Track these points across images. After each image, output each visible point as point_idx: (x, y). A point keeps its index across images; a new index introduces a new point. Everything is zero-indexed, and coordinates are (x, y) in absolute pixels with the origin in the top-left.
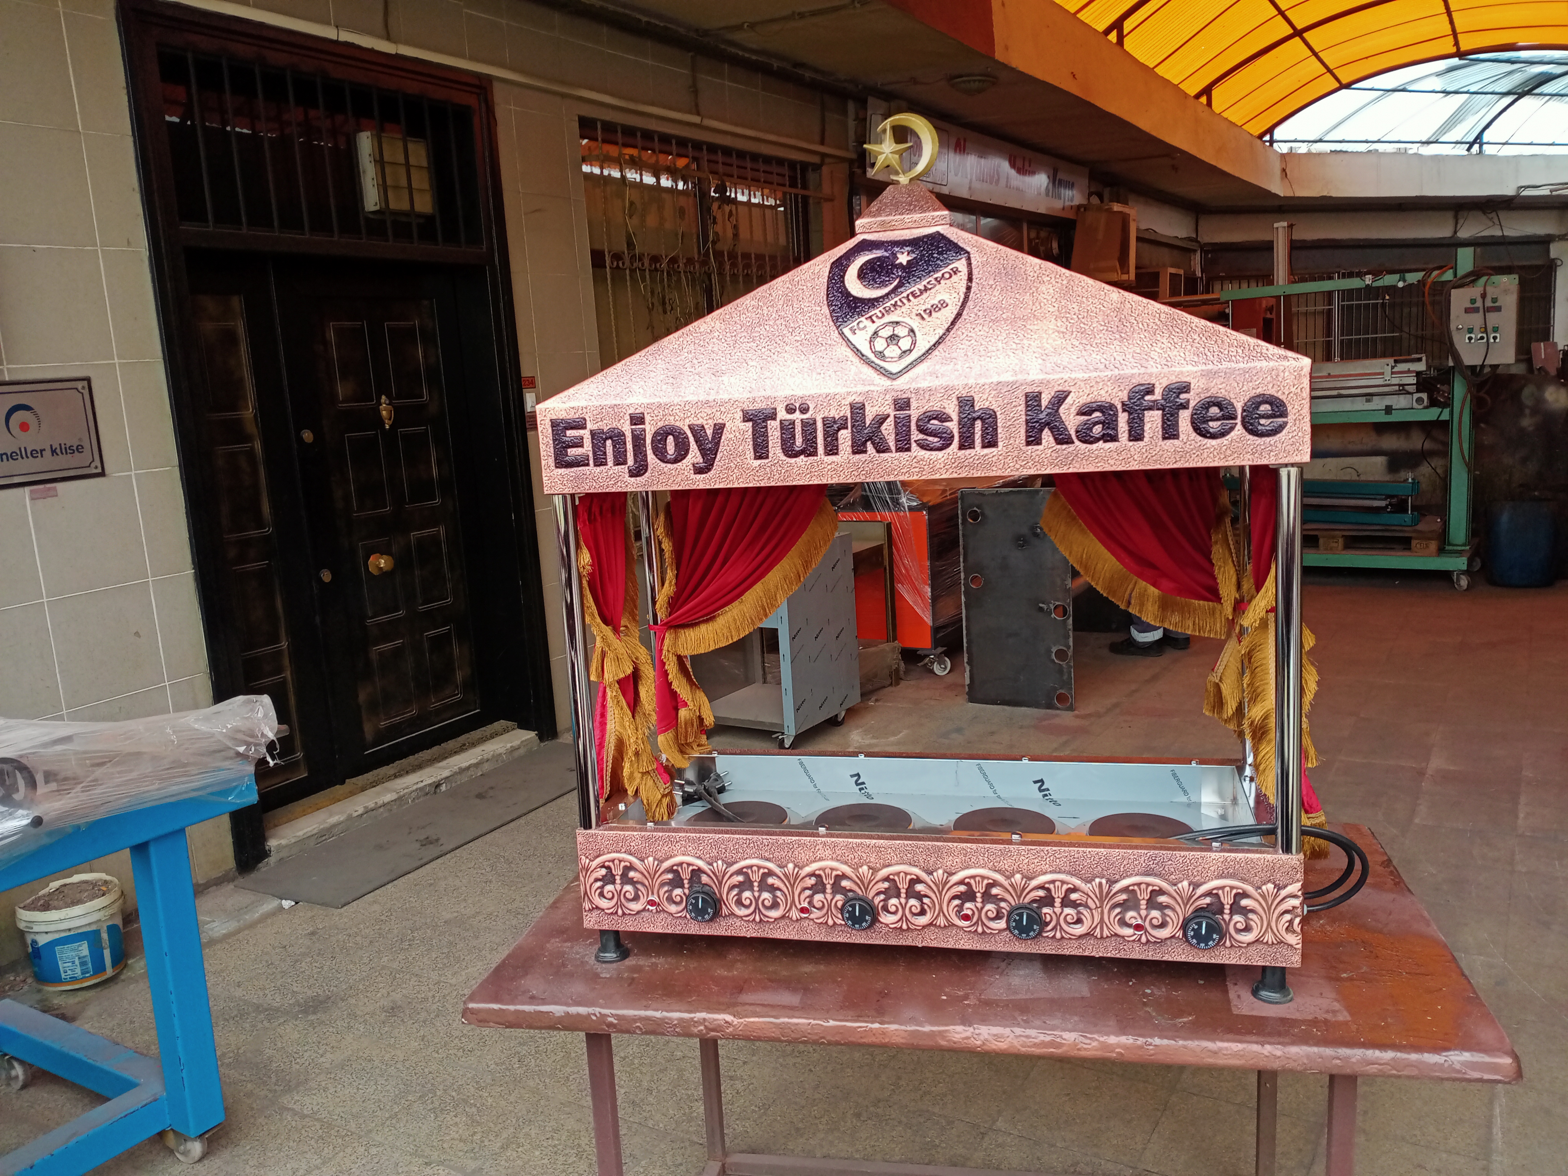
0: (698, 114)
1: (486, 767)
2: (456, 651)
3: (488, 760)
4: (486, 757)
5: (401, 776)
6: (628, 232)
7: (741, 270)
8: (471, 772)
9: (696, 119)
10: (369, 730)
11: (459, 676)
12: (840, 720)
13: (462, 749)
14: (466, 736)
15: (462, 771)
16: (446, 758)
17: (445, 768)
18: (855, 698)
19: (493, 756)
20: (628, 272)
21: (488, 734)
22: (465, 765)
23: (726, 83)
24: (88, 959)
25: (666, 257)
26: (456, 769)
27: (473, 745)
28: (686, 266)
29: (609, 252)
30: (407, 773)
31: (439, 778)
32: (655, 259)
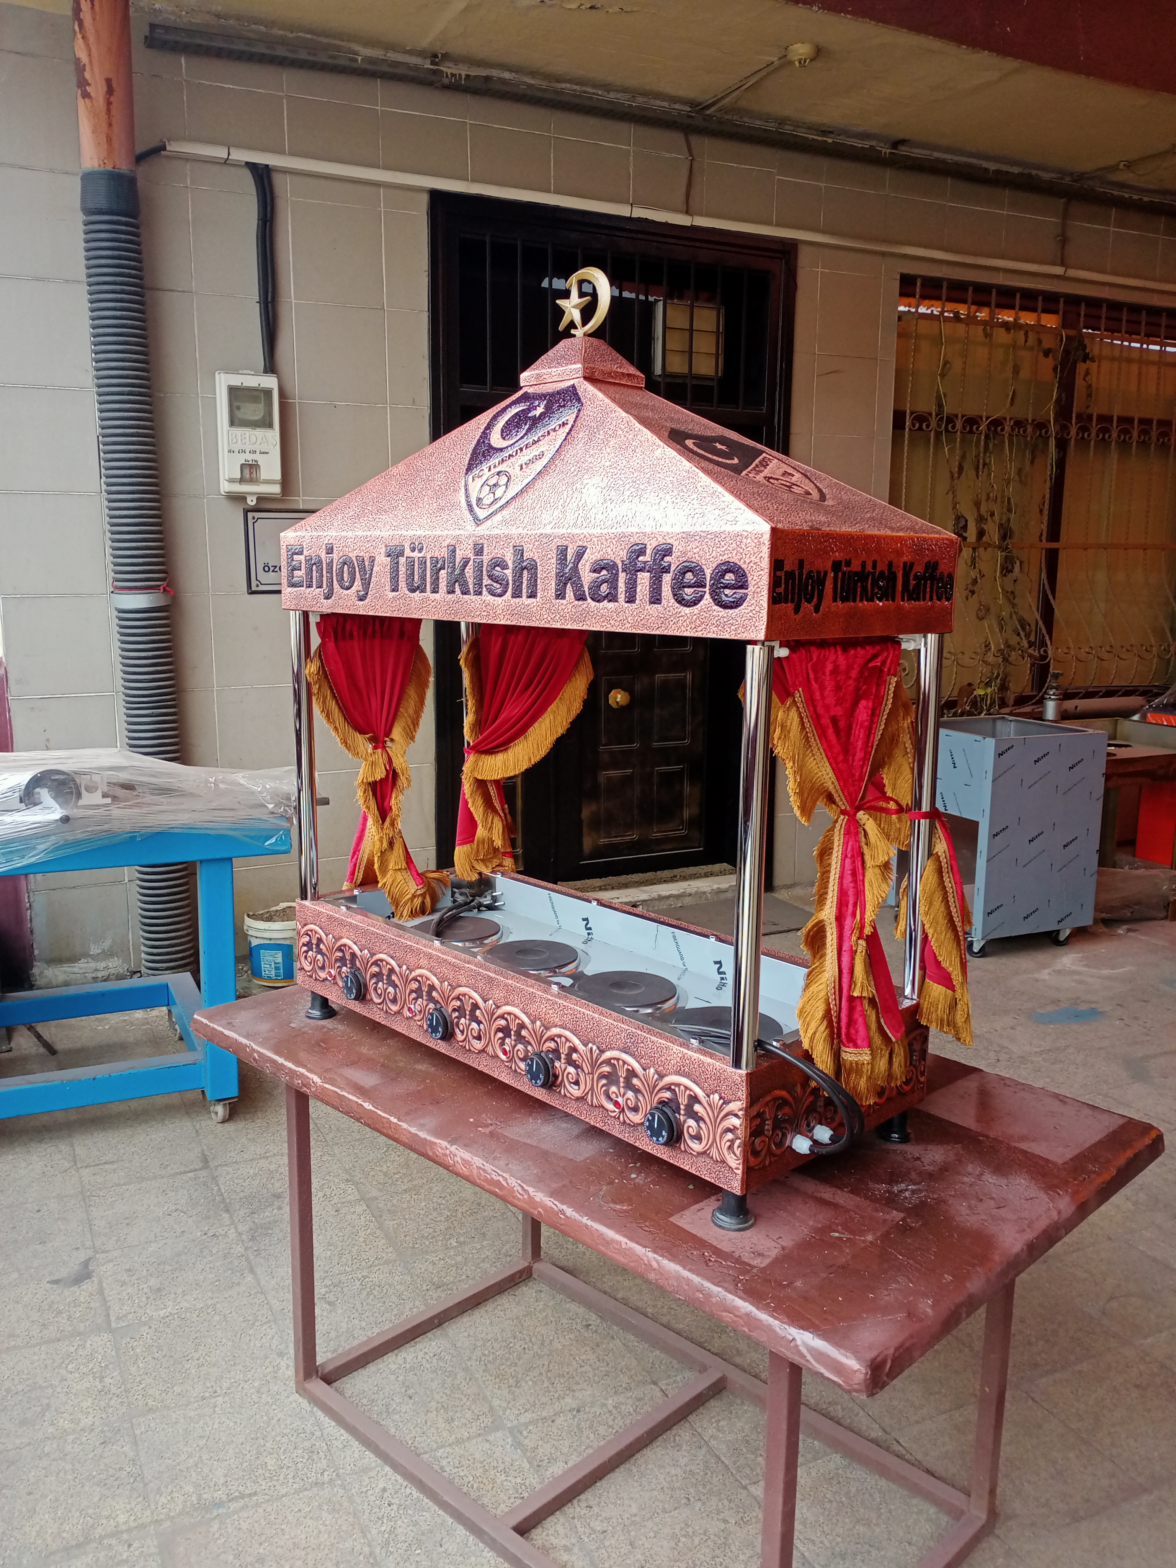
0: (1062, 264)
1: (687, 901)
2: (687, 789)
3: (690, 895)
4: (688, 891)
5: (606, 889)
6: (938, 391)
7: (1093, 434)
8: (671, 901)
9: (1059, 270)
10: (587, 843)
11: (686, 814)
12: (1062, 938)
13: (673, 879)
14: (685, 869)
15: (661, 898)
16: (655, 884)
17: (645, 892)
18: (1086, 919)
19: (696, 893)
20: (932, 434)
21: (702, 872)
22: (664, 893)
23: (1112, 229)
24: (281, 966)
25: (987, 419)
26: (655, 895)
27: (685, 878)
28: (1013, 430)
29: (912, 413)
30: (613, 888)
31: (636, 899)
32: (972, 422)
